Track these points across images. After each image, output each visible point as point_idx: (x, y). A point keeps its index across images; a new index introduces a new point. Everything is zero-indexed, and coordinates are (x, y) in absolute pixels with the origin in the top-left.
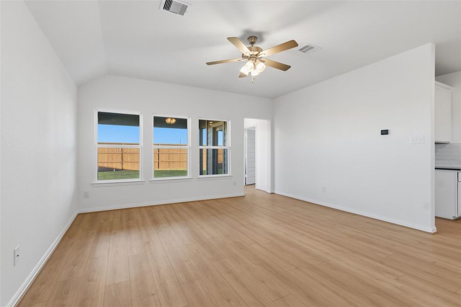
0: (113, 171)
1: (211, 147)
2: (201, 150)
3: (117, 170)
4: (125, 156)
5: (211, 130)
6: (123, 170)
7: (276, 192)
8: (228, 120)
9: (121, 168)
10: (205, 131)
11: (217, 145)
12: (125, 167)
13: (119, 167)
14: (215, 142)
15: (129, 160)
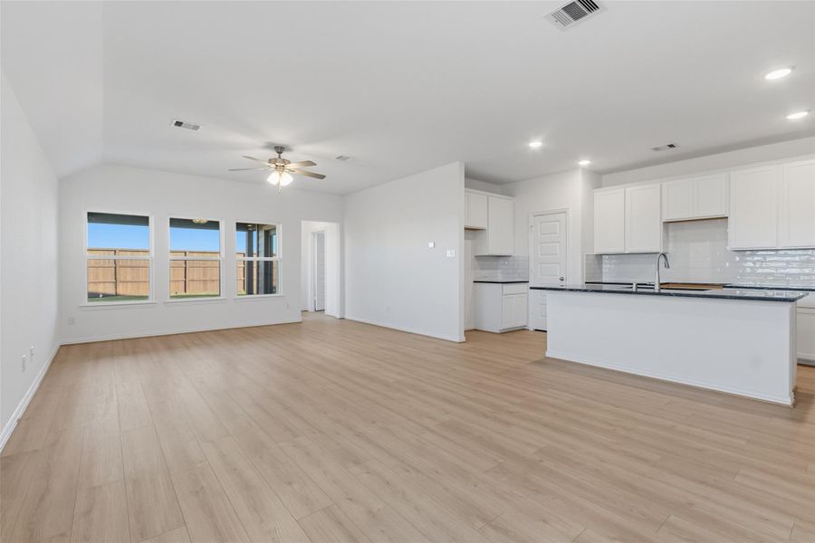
0: (98, 297)
1: (262, 258)
2: (250, 263)
3: (105, 296)
4: (121, 272)
5: (262, 234)
6: (116, 295)
7: (346, 317)
8: (279, 223)
9: (114, 293)
10: (255, 233)
11: (271, 256)
12: (121, 291)
13: (111, 290)
14: (268, 252)
15: (129, 279)
